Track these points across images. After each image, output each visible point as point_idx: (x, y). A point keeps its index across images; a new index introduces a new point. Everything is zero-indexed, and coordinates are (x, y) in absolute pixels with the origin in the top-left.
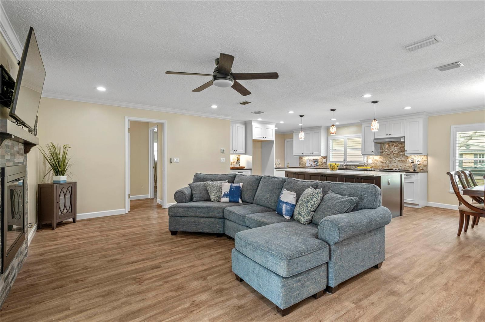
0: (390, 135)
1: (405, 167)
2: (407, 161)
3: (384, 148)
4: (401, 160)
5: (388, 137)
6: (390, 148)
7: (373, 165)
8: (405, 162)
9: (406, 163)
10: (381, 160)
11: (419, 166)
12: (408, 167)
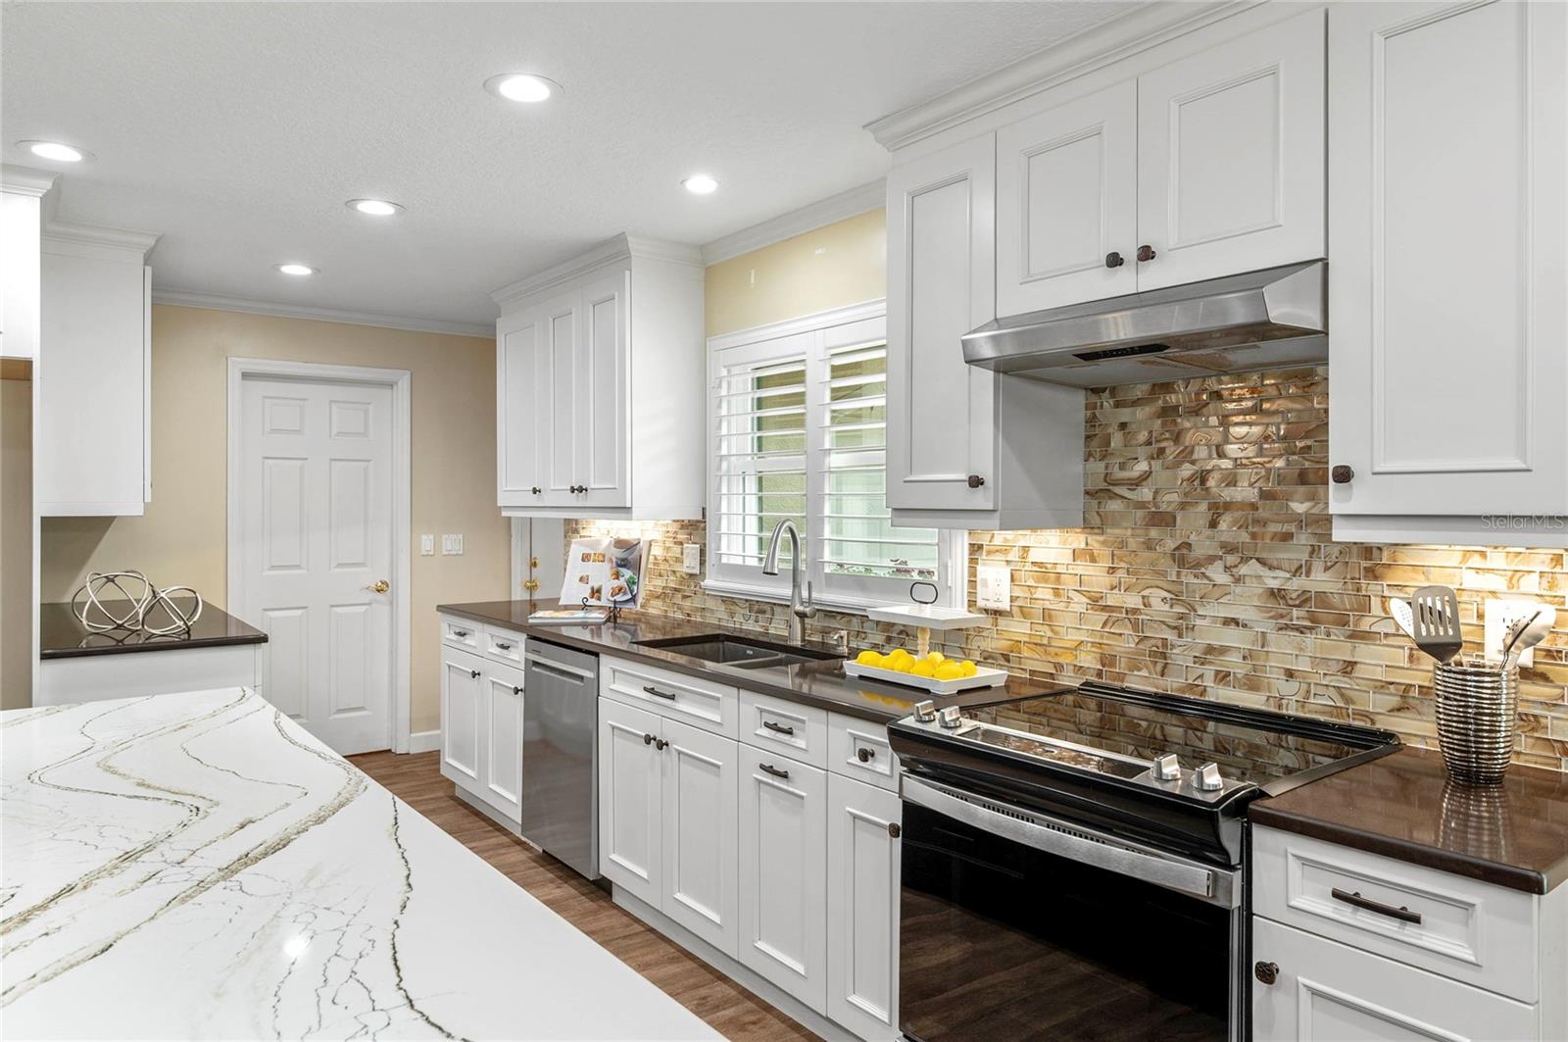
0: (1146, 254)
1: (1343, 682)
2: (1364, 607)
3: (1117, 440)
4: (1297, 584)
5: (1124, 282)
6: (1177, 438)
7: (1019, 628)
8: (1342, 621)
9: (1357, 636)
10: (1096, 575)
11: (1534, 690)
12: (1383, 686)
